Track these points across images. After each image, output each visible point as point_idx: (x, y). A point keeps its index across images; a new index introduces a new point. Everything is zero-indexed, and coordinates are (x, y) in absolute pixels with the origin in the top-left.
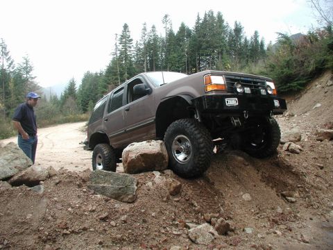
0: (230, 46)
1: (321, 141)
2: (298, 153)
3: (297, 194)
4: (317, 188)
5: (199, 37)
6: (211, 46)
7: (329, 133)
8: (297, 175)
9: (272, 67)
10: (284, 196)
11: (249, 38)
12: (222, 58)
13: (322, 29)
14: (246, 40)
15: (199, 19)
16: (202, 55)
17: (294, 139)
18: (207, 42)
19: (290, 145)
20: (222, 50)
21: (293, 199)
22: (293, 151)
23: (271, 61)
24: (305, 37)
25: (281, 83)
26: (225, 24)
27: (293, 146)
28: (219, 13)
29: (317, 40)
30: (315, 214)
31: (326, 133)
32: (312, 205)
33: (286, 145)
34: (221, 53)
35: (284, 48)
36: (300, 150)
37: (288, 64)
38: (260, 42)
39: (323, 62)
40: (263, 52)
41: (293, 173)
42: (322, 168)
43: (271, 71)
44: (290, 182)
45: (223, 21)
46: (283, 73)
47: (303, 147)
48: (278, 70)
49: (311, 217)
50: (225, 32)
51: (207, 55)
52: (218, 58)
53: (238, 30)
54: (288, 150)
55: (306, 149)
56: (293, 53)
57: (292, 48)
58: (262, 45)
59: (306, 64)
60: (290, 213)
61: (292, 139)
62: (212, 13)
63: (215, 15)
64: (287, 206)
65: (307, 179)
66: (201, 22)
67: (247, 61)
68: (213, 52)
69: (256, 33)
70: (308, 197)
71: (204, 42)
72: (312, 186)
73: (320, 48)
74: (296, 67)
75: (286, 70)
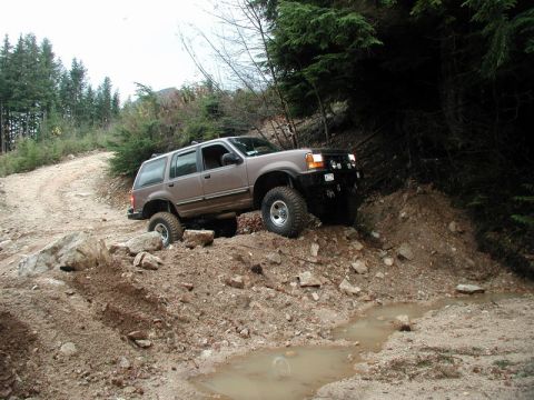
0: (63, 97)
1: (192, 248)
2: (156, 269)
3: (152, 334)
4: (183, 320)
5: (7, 78)
6: (27, 94)
7: (203, 235)
8: (154, 303)
9: (126, 135)
10: (132, 339)
11: (95, 88)
12: (48, 117)
13: (201, 84)
14: (90, 89)
15: (7, 46)
16: (13, 109)
17: (151, 247)
18: (23, 88)
19: (143, 256)
20: (49, 104)
21: (148, 343)
22: (148, 267)
23: (125, 127)
24: (177, 93)
26: (55, 60)
27: (149, 258)
28: (46, 41)
29: (193, 98)
30: (179, 361)
31: (199, 236)
32: (176, 348)
33: (138, 257)
34: (47, 108)
35: (145, 107)
36: (159, 264)
37: (150, 132)
38: (112, 95)
39: (201, 130)
40: (116, 111)
41: (148, 301)
42: (191, 289)
43: (125, 141)
44: (143, 315)
45: (52, 55)
46: (141, 144)
47: (164, 259)
48: (135, 140)
49: (174, 365)
50: (54, 74)
51: (23, 111)
52: (41, 116)
53: (78, 74)
54: (140, 265)
55: (168, 262)
56: (159, 115)
57: (157, 108)
58: (116, 101)
59: (176, 133)
60: (143, 365)
61: (148, 247)
62: (34, 39)
63: (39, 43)
64: (138, 354)
65: (168, 308)
66: (11, 51)
67: (91, 124)
68: (33, 105)
69: (107, 80)
70: (171, 336)
71: (16, 87)
72: (176, 318)
73: (198, 111)
74: (162, 136)
75: (147, 141)
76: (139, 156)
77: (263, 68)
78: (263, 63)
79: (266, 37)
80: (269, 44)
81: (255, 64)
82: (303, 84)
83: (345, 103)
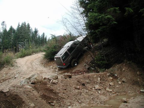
0: (32, 38)
1: (66, 78)
2: (56, 84)
3: (55, 102)
4: (63, 98)
5: (19, 33)
6: (24, 38)
7: (69, 75)
8: (55, 93)
9: (48, 48)
10: (49, 103)
11: (40, 35)
12: (28, 43)
13: (68, 34)
14: (39, 36)
15: (19, 25)
16: (20, 41)
17: (55, 78)
18: (22, 36)
19: (53, 81)
20: (29, 40)
21: (53, 104)
22: (54, 83)
23: (48, 46)
24: (62, 37)
25: (52, 55)
26: (30, 28)
27: (54, 81)
28: (28, 24)
29: (66, 38)
31: (68, 75)
32: (61, 106)
33: (51, 81)
34: (28, 41)
35: (54, 40)
37: (55, 47)
38: (45, 37)
40: (46, 42)
41: (54, 93)
42: (65, 90)
43: (48, 50)
44: (52, 96)
45: (30, 27)
46: (52, 50)
47: (58, 81)
48: (51, 50)
50: (30, 32)
51: (22, 42)
52: (27, 43)
53: (36, 32)
54: (52, 83)
55: (59, 82)
56: (57, 43)
57: (57, 41)
58: (46, 39)
61: (54, 78)
62: (25, 23)
63: (27, 24)
64: (51, 107)
65: (59, 95)
66: (20, 27)
67: (39, 45)
68: (25, 40)
69: (44, 33)
70: (60, 102)
71: (20, 35)
72: (61, 97)
74: (58, 48)
75: (54, 50)
76: (52, 54)
77: (85, 30)
78: (85, 29)
79: (85, 22)
80: (86, 24)
81: (83, 29)
82: (96, 34)
83: (107, 39)
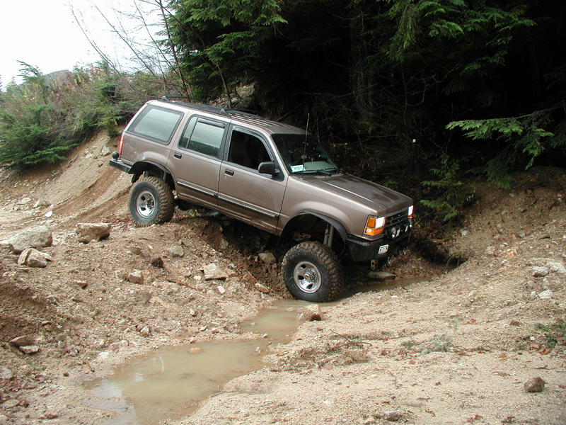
1: (86, 242)
2: (44, 267)
3: (40, 338)
4: (76, 321)
7: (98, 229)
8: (41, 304)
9: (9, 120)
10: (16, 346)
13: (97, 65)
17: (39, 243)
19: (29, 253)
21: (34, 348)
22: (35, 264)
23: (8, 112)
24: (68, 75)
25: (26, 149)
27: (36, 254)
29: (87, 80)
30: (72, 366)
31: (94, 229)
32: (68, 352)
33: (24, 254)
35: (32, 89)
36: (48, 260)
37: (38, 118)
39: (96, 116)
41: (34, 302)
42: (85, 287)
43: (8, 127)
44: (29, 318)
46: (28, 132)
47: (53, 255)
48: (19, 127)
49: (67, 371)
54: (25, 264)
55: (59, 258)
56: (48, 99)
57: (45, 90)
59: (68, 119)
60: (29, 374)
61: (35, 243)
64: (23, 361)
65: (59, 309)
70: (63, 339)
72: (68, 319)
73: (92, 95)
74: (52, 123)
75: (34, 128)
76: (25, 144)
77: (163, 48)
78: (163, 41)
79: (166, 13)
80: (169, 21)
81: (155, 42)
82: (206, 65)
83: (252, 86)
